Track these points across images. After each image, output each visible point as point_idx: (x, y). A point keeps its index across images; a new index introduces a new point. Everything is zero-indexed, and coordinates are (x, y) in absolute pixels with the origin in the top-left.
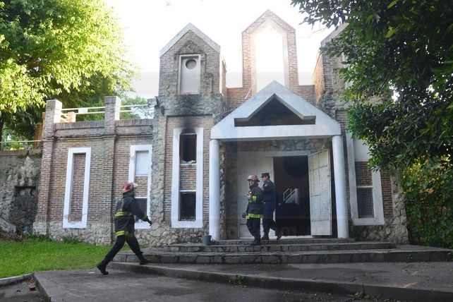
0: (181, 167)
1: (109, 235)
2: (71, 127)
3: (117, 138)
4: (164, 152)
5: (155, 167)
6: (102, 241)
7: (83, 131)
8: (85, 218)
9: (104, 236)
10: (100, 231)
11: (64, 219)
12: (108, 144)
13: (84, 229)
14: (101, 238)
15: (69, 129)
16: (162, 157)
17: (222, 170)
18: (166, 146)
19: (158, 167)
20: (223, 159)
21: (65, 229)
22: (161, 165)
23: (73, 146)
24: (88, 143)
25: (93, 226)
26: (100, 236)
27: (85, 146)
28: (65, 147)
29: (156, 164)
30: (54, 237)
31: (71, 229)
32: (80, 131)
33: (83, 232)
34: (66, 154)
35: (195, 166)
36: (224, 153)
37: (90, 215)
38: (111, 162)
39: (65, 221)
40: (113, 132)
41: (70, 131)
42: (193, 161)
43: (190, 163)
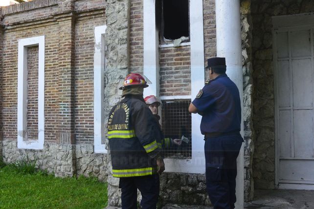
0: (161, 52)
1: (70, 162)
2: (19, 11)
3: (76, 17)
4: (126, 24)
5: (111, 54)
6: (62, 170)
7: (33, 13)
8: (41, 135)
9: (64, 163)
10: (59, 156)
11: (18, 137)
12: (63, 28)
13: (41, 151)
14: (60, 165)
15: (17, 13)
16: (123, 34)
17: (244, 53)
18: (130, 13)
19: (117, 54)
20: (247, 27)
21: (20, 150)
22: (123, 49)
23: (23, 37)
24: (40, 30)
25: (51, 147)
26: (59, 162)
27: (38, 34)
28: (14, 38)
29: (113, 48)
30: (9, 160)
31: (26, 150)
32: (30, 13)
33: (40, 154)
34: (16, 47)
35: (188, 48)
36: (248, 16)
37: (48, 130)
38: (69, 54)
39: (20, 138)
40: (69, 9)
41: (19, 16)
42: (183, 38)
43: (178, 42)
